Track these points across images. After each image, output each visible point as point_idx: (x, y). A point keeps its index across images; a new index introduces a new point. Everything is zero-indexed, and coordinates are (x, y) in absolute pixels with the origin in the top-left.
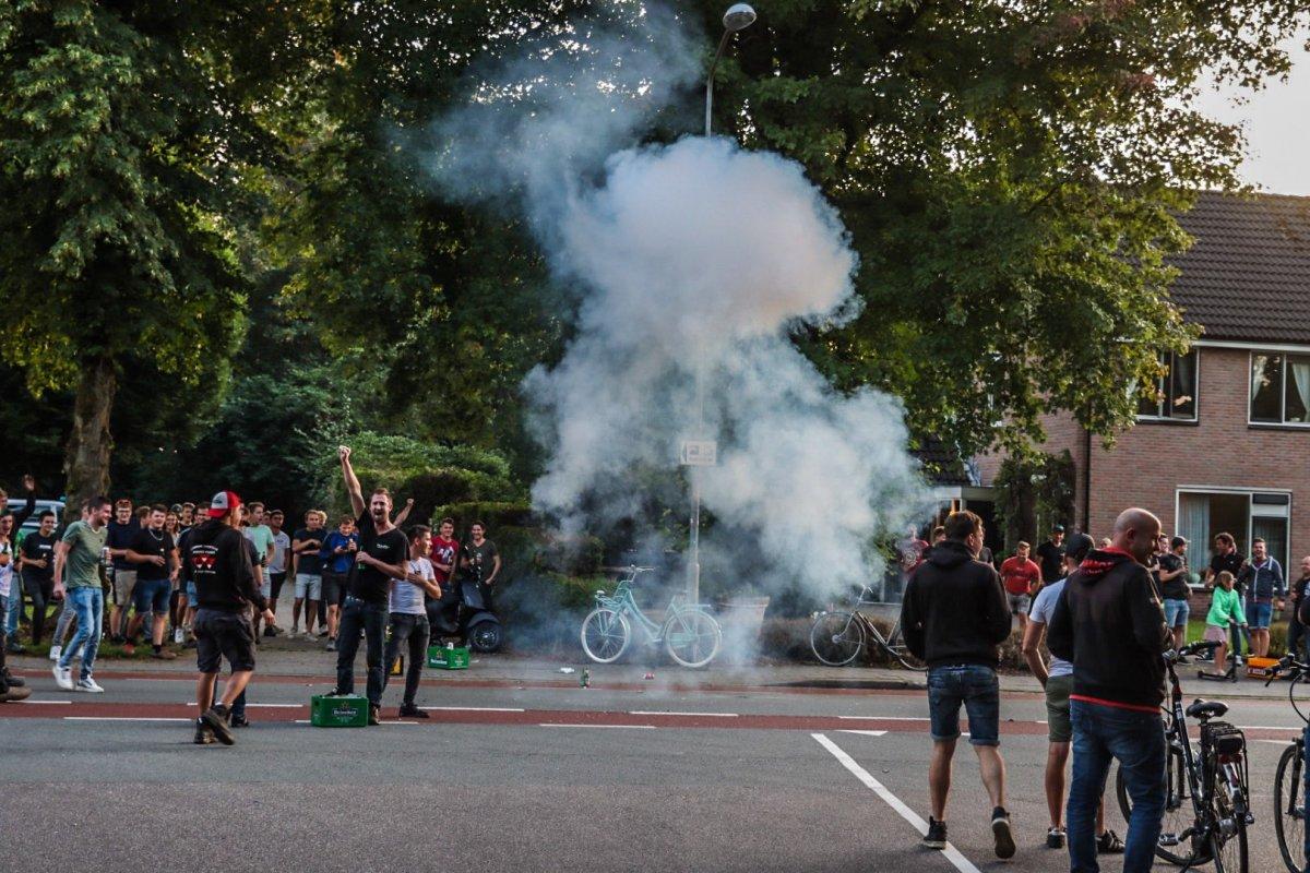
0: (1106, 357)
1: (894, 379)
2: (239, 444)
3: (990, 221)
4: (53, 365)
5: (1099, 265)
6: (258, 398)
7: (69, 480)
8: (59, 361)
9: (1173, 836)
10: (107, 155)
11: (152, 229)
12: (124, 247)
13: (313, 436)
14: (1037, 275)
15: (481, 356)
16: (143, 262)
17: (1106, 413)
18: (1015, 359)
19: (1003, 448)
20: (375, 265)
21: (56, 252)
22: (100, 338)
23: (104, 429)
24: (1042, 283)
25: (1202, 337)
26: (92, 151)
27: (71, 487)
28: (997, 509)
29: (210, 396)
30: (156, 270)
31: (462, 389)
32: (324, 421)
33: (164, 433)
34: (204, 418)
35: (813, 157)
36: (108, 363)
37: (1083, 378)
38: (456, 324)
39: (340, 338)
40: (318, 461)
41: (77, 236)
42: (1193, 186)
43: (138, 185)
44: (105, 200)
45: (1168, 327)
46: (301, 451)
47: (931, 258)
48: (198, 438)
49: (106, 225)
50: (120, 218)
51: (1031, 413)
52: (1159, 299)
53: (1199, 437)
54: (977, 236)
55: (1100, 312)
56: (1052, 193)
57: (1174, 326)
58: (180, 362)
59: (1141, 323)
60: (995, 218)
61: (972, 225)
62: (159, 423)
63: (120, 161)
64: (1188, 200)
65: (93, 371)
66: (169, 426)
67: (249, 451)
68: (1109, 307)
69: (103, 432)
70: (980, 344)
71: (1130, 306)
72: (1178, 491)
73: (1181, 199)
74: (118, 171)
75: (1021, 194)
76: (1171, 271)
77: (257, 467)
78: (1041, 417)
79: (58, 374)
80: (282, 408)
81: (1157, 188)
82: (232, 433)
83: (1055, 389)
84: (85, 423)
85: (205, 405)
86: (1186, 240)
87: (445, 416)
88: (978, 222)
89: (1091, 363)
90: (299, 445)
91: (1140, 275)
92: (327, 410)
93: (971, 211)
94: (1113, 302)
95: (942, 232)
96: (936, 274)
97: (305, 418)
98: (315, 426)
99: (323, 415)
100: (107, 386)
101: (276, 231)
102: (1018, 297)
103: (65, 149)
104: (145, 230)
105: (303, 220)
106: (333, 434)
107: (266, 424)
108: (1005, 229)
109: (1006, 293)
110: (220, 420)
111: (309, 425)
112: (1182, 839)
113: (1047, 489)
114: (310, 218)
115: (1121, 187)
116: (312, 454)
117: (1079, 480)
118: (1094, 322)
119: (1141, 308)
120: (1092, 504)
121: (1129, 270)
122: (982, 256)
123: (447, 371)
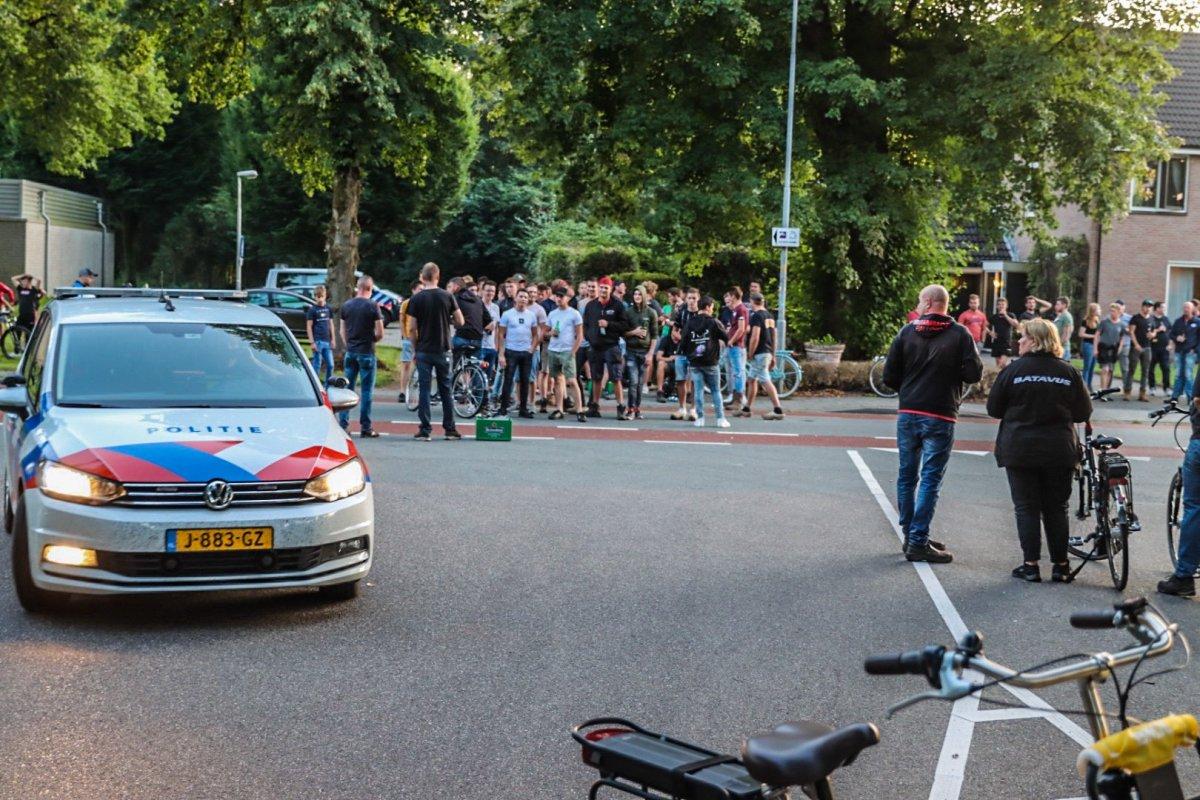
0: (1106, 163)
1: (944, 180)
2: (476, 229)
3: (1016, 59)
4: (320, 173)
5: (1105, 92)
6: (490, 195)
7: (330, 256)
8: (324, 170)
9: (1079, 538)
10: (344, 17)
11: (378, 71)
12: (357, 85)
13: (529, 222)
14: (1052, 100)
15: (628, 164)
16: (373, 96)
17: (1105, 206)
18: (1036, 165)
19: (1026, 233)
20: (548, 96)
21: (308, 89)
22: (349, 153)
23: (353, 219)
24: (1057, 106)
25: (1183, 147)
26: (334, 15)
27: (331, 261)
28: (1030, 279)
29: (453, 194)
30: (382, 102)
31: (618, 189)
32: (537, 211)
33: (420, 221)
34: (450, 209)
35: (880, 10)
36: (356, 171)
37: (1087, 180)
38: (612, 142)
39: (528, 152)
40: (531, 241)
41: (324, 77)
42: (1179, 29)
43: (368, 38)
44: (344, 50)
45: (1156, 140)
46: (520, 234)
47: (972, 87)
48: (446, 224)
49: (343, 69)
50: (354, 64)
51: (1047, 206)
52: (1150, 118)
53: (1187, 224)
54: (1007, 71)
55: (1101, 128)
56: (1066, 36)
57: (1160, 139)
58: (411, 170)
59: (1133, 137)
60: (1021, 57)
61: (1002, 62)
62: (417, 213)
63: (354, 21)
64: (1173, 40)
65: (345, 177)
66: (424, 215)
67: (483, 233)
68: (1108, 124)
69: (353, 222)
70: (1008, 155)
71: (1125, 124)
72: (1169, 267)
73: (1168, 40)
74: (353, 28)
75: (1043, 37)
76: (1161, 97)
77: (489, 245)
78: (1054, 210)
79: (324, 179)
80: (506, 201)
81: (1150, 31)
82: (471, 221)
83: (1066, 187)
84: (340, 215)
85: (450, 201)
86: (1171, 72)
87: (605, 209)
88: (1007, 60)
89: (1095, 166)
90: (518, 229)
91: (1138, 100)
92: (540, 203)
93: (1002, 52)
94: (1112, 121)
95: (980, 67)
96: (974, 100)
97: (522, 210)
98: (531, 215)
99: (536, 207)
100: (355, 188)
101: (481, 72)
102: (1037, 117)
103: (313, 14)
104: (375, 72)
105: (501, 64)
106: (543, 221)
107: (496, 213)
108: (1028, 65)
109: (1029, 114)
110: (461, 211)
111: (525, 214)
112: (1086, 541)
113: (1068, 265)
114: (507, 61)
115: (1120, 30)
116: (528, 235)
117: (1092, 257)
118: (1096, 136)
119: (1134, 125)
120: (1102, 275)
121: (1128, 96)
122: (1009, 85)
123: (608, 175)
